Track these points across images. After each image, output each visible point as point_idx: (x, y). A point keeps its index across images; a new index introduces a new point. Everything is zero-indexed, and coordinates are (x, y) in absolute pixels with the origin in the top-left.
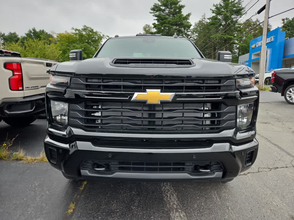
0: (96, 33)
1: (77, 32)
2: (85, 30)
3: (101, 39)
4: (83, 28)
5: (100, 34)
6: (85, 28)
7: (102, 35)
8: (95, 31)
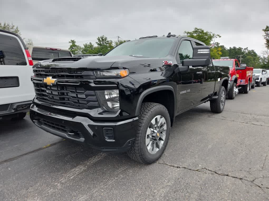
0: (206, 34)
1: (189, 35)
2: (195, 32)
3: (211, 39)
4: (193, 30)
5: (210, 34)
6: (196, 30)
7: (212, 35)
8: (205, 32)
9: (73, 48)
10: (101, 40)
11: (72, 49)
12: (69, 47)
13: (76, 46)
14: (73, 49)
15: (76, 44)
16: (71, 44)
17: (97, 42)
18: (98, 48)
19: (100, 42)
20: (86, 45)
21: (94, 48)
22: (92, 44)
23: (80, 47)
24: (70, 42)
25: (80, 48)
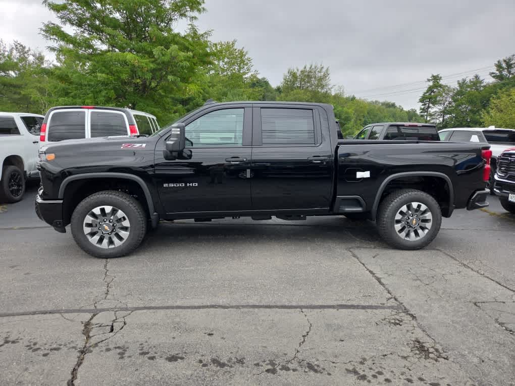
9: (433, 91)
10: (504, 65)
11: (430, 94)
12: (426, 89)
13: (441, 86)
14: (432, 94)
15: (442, 82)
16: (431, 83)
17: (493, 73)
18: (495, 86)
19: (500, 72)
20: (464, 81)
21: (485, 86)
22: (481, 79)
23: (449, 88)
24: (429, 80)
25: (449, 90)
